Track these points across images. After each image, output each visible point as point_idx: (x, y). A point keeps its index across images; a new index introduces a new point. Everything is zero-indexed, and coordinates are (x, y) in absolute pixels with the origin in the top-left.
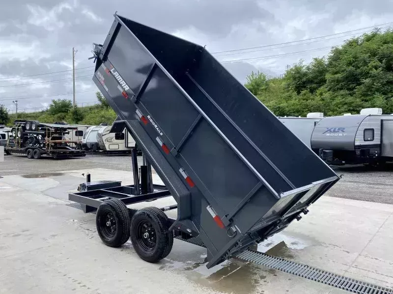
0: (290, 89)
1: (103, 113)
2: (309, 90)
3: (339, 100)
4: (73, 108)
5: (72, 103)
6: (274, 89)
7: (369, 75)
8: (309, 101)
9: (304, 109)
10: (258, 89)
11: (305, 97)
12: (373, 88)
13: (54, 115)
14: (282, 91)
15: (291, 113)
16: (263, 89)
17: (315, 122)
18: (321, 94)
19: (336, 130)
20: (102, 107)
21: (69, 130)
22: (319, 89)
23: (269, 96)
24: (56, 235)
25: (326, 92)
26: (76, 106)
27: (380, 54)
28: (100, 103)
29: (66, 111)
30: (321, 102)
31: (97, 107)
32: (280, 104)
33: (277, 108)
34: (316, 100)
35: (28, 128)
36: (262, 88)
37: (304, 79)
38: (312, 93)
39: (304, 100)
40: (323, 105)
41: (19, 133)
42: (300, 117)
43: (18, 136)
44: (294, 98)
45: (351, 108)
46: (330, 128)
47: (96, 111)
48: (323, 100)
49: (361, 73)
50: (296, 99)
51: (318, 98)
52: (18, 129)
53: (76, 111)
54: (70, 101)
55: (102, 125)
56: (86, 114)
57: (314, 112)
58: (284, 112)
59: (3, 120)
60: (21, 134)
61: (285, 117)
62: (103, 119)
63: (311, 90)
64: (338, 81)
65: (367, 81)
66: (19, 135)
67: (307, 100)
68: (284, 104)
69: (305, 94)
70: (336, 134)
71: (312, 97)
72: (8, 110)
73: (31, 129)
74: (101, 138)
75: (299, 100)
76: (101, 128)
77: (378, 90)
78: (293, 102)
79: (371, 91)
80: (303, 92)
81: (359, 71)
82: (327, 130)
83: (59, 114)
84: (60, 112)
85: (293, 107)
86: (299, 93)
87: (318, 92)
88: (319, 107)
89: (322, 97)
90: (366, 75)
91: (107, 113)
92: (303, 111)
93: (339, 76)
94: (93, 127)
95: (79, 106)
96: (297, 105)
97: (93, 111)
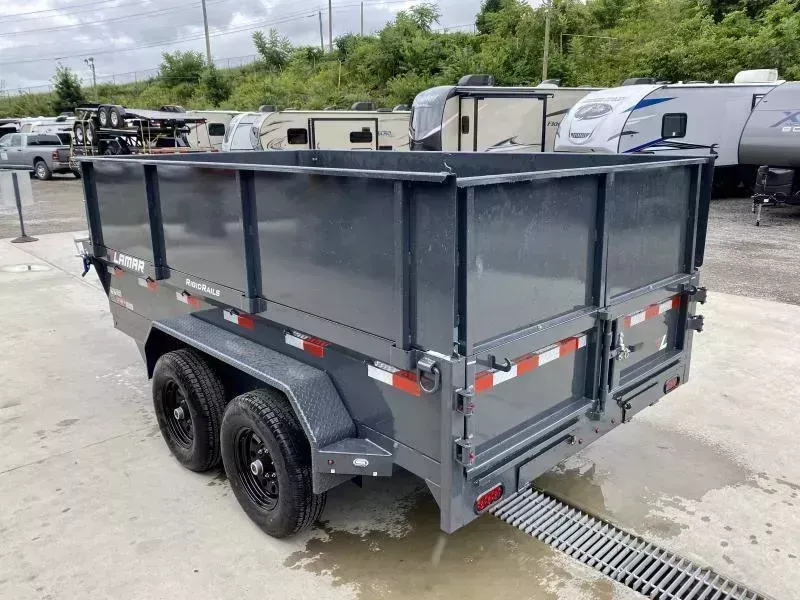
0: (697, 8)
1: (268, 81)
2: (745, 9)
4: (208, 70)
5: (205, 59)
6: (658, 10)
8: (742, 39)
9: (729, 59)
10: (619, 12)
11: (734, 29)
13: (170, 88)
14: (677, 15)
15: (694, 71)
16: (630, 12)
17: (755, 97)
18: (777, 20)
20: (267, 68)
21: (190, 125)
22: (774, 6)
23: (644, 28)
24: (73, 422)
25: (788, 15)
26: (212, 67)
28: (261, 58)
29: (194, 79)
30: (773, 41)
31: (257, 68)
32: (668, 49)
33: (661, 59)
34: (761, 36)
35: (104, 121)
36: (629, 8)
38: (753, 18)
39: (729, 36)
40: (778, 47)
41: (89, 132)
42: (716, 83)
43: (87, 140)
44: (705, 33)
46: (793, 112)
47: (255, 76)
48: (779, 34)
50: (708, 37)
51: (766, 31)
52: (86, 124)
53: (214, 79)
54: (200, 56)
55: (264, 110)
56: (234, 83)
57: (752, 68)
58: (676, 69)
59: (72, 102)
60: (93, 135)
61: (680, 84)
62: (268, 94)
63: (750, 9)
66: (90, 138)
67: (738, 37)
68: (679, 50)
69: (734, 22)
71: (751, 29)
72: (79, 78)
73: (109, 124)
74: (259, 141)
75: (719, 37)
76: (260, 118)
78: (702, 42)
80: (729, 17)
82: (785, 116)
83: (181, 86)
84: (182, 81)
85: (700, 57)
86: (718, 18)
87: (770, 14)
88: (767, 53)
89: (778, 27)
91: (277, 80)
92: (725, 66)
94: (242, 116)
95: (219, 66)
96: (712, 49)
97: (248, 78)
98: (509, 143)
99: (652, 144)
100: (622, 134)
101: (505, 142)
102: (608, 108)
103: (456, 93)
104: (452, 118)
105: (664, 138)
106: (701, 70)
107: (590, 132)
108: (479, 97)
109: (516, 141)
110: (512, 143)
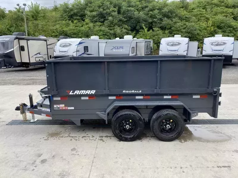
3: (97, 28)
7: (111, 15)
10: (38, 16)
12: (114, 22)
18: (87, 24)
19: (119, 48)
27: (114, 3)
36: (41, 15)
37: (72, 13)
45: (105, 34)
46: (115, 47)
49: (106, 13)
64: (94, 17)
65: (110, 18)
70: (119, 50)
77: (116, 24)
79: (113, 24)
80: (75, 22)
81: (105, 12)
82: (113, 48)
90: (109, 14)
93: (94, 13)
96: (74, 30)
98: (38, 54)
99: (83, 54)
100: (77, 51)
101: (37, 54)
102: (70, 45)
103: (17, 38)
104: (17, 46)
105: (85, 52)
106: (73, 35)
107: (67, 51)
108: (28, 40)
109: (40, 53)
110: (39, 54)
